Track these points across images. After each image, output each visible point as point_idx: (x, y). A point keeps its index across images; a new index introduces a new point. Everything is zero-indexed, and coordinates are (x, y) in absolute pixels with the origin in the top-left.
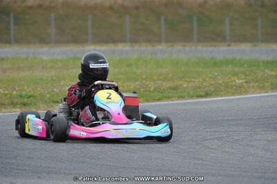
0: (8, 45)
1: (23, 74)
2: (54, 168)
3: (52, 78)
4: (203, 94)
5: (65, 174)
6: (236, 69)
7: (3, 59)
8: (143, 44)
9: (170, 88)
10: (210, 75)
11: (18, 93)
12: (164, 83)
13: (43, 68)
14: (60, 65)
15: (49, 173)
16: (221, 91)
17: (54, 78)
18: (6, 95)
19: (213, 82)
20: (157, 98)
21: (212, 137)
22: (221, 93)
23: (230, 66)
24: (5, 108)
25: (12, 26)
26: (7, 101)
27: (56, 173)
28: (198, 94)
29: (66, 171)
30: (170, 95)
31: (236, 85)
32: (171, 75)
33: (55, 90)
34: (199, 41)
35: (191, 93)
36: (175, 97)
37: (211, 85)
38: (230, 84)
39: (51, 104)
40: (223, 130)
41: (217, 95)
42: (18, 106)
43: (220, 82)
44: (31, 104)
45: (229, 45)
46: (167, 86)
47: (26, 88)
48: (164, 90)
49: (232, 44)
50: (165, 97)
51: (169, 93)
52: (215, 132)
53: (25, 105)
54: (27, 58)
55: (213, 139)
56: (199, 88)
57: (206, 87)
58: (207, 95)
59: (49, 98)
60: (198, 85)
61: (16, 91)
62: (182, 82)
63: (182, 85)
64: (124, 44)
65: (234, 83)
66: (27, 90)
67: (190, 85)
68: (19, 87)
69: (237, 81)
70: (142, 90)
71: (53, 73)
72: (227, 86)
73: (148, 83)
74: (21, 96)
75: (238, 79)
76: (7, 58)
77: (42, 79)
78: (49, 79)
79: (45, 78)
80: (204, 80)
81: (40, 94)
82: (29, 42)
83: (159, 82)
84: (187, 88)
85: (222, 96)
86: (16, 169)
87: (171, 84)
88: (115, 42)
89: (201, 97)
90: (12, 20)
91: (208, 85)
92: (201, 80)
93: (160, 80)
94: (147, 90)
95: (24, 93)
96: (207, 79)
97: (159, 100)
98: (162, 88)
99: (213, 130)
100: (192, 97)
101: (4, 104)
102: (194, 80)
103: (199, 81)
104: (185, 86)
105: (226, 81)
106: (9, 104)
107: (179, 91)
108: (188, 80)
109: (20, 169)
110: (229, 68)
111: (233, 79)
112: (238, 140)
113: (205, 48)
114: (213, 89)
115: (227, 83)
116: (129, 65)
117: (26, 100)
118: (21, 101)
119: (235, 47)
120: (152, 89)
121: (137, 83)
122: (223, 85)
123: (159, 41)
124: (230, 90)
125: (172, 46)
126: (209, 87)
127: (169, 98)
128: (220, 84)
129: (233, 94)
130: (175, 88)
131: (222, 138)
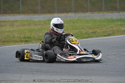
0: (19, 15)
1: (25, 27)
2: (40, 69)
3: (39, 29)
4: (107, 35)
5: (44, 72)
6: (122, 23)
7: (17, 21)
8: (80, 13)
9: (92, 32)
10: (110, 26)
11: (23, 36)
12: (89, 30)
13: (35, 24)
14: (42, 23)
15: (37, 72)
16: (115, 33)
17: (40, 29)
18: (18, 37)
19: (111, 29)
20: (86, 37)
21: (111, 54)
22: (115, 34)
23: (119, 22)
24: (18, 43)
25: (21, 6)
26: (18, 40)
27: (40, 72)
28: (105, 35)
29: (45, 71)
30: (92, 35)
31: (122, 31)
32: (92, 27)
33: (40, 34)
34: (105, 11)
35: (102, 34)
36: (94, 36)
37: (111, 30)
38: (119, 30)
39: (39, 41)
40: (116, 51)
41: (113, 35)
42: (24, 42)
43: (115, 29)
44: (29, 41)
45: (119, 13)
46: (91, 31)
47: (27, 34)
48: (89, 33)
49: (120, 12)
50: (90, 36)
51: (92, 34)
52: (112, 52)
53: (27, 41)
54: (27, 20)
55: (111, 55)
56: (105, 32)
57: (108, 31)
58: (109, 35)
59: (37, 38)
60: (105, 31)
61: (23, 35)
62: (97, 30)
63: (97, 31)
64: (71, 13)
65: (121, 29)
66: (28, 35)
67: (101, 31)
68: (24, 33)
69: (122, 29)
70: (80, 33)
71: (39, 27)
72: (118, 31)
73: (82, 30)
74: (25, 38)
75: (123, 28)
76: (19, 21)
77: (34, 30)
78: (38, 29)
79: (36, 29)
80: (108, 28)
81: (34, 36)
82: (29, 13)
83: (87, 30)
84: (100, 32)
85: (116, 36)
86: (23, 70)
87: (92, 31)
88: (67, 12)
89: (106, 36)
90: (20, 3)
91: (109, 30)
92: (106, 28)
93: (87, 29)
94: (81, 34)
95: (26, 36)
96: (109, 28)
97: (87, 38)
98: (88, 33)
99: (112, 51)
100: (102, 36)
101: (17, 41)
102: (103, 28)
103: (105, 29)
104: (99, 31)
105: (117, 29)
106: (19, 41)
107: (96, 33)
108: (100, 28)
109: (25, 70)
110: (119, 23)
111: (120, 28)
112: (123, 55)
113: (108, 14)
114: (112, 32)
115: (118, 29)
116: (74, 23)
117: (27, 39)
118: (25, 39)
119: (121, 13)
120: (84, 33)
121: (77, 30)
122: (116, 30)
123: (87, 11)
124: (119, 33)
125: (92, 13)
126: (110, 31)
127: (92, 37)
128: (115, 30)
129: (121, 35)
130: (94, 33)
131: (116, 54)
